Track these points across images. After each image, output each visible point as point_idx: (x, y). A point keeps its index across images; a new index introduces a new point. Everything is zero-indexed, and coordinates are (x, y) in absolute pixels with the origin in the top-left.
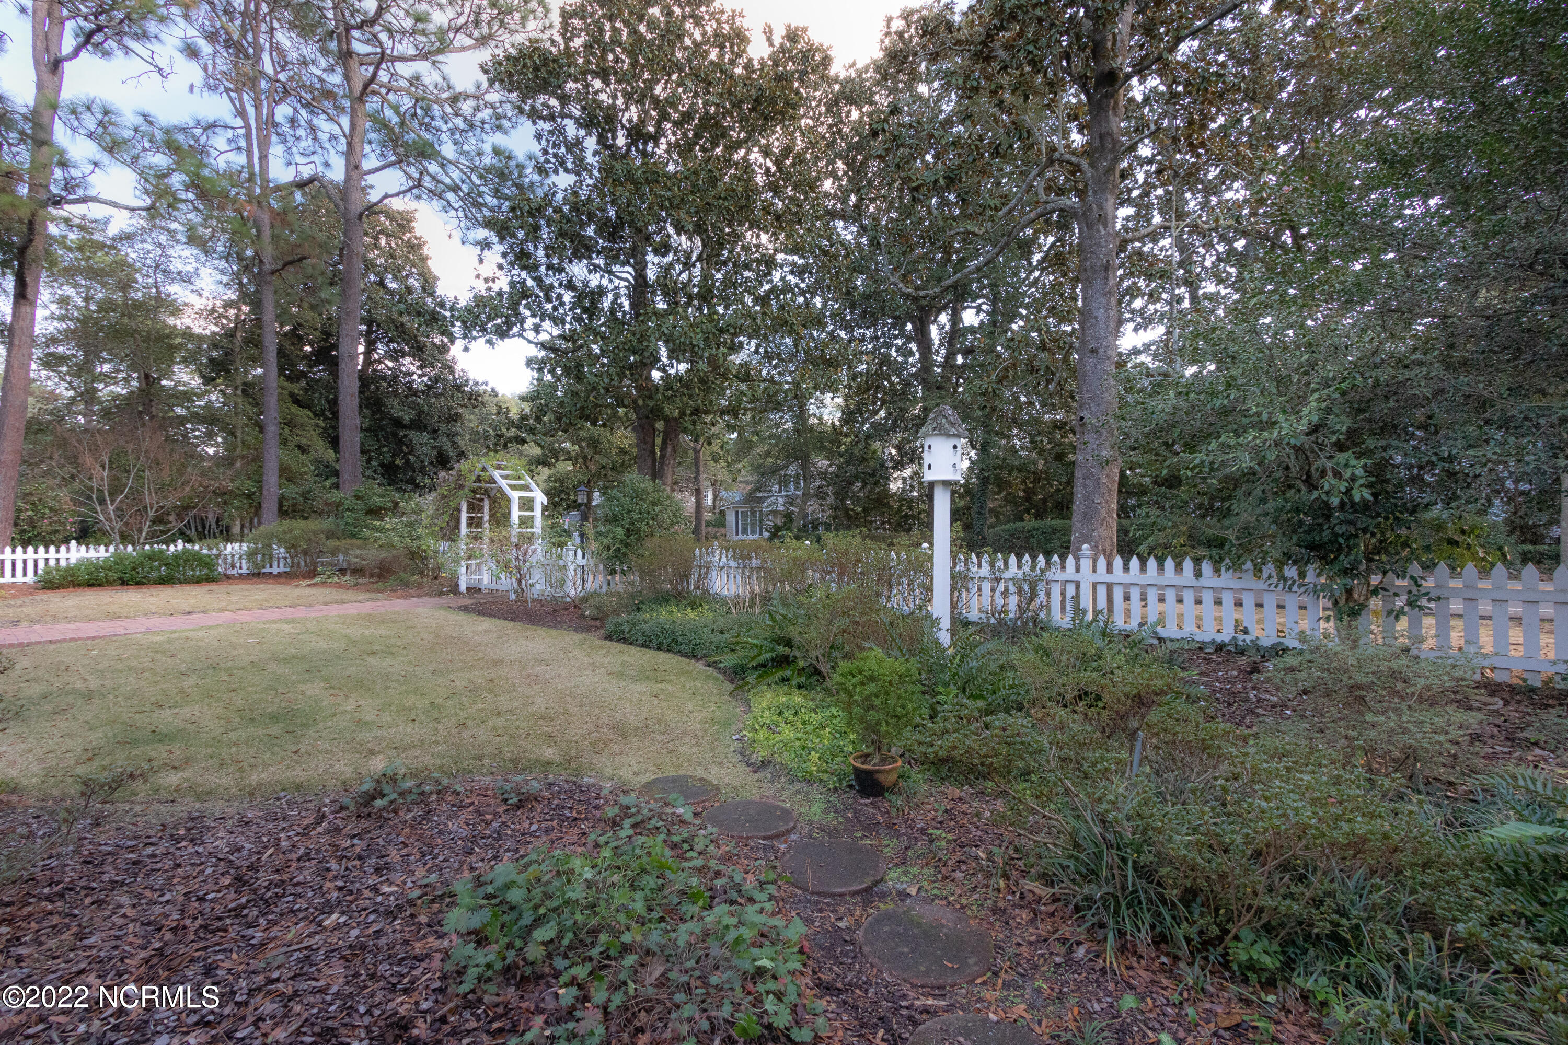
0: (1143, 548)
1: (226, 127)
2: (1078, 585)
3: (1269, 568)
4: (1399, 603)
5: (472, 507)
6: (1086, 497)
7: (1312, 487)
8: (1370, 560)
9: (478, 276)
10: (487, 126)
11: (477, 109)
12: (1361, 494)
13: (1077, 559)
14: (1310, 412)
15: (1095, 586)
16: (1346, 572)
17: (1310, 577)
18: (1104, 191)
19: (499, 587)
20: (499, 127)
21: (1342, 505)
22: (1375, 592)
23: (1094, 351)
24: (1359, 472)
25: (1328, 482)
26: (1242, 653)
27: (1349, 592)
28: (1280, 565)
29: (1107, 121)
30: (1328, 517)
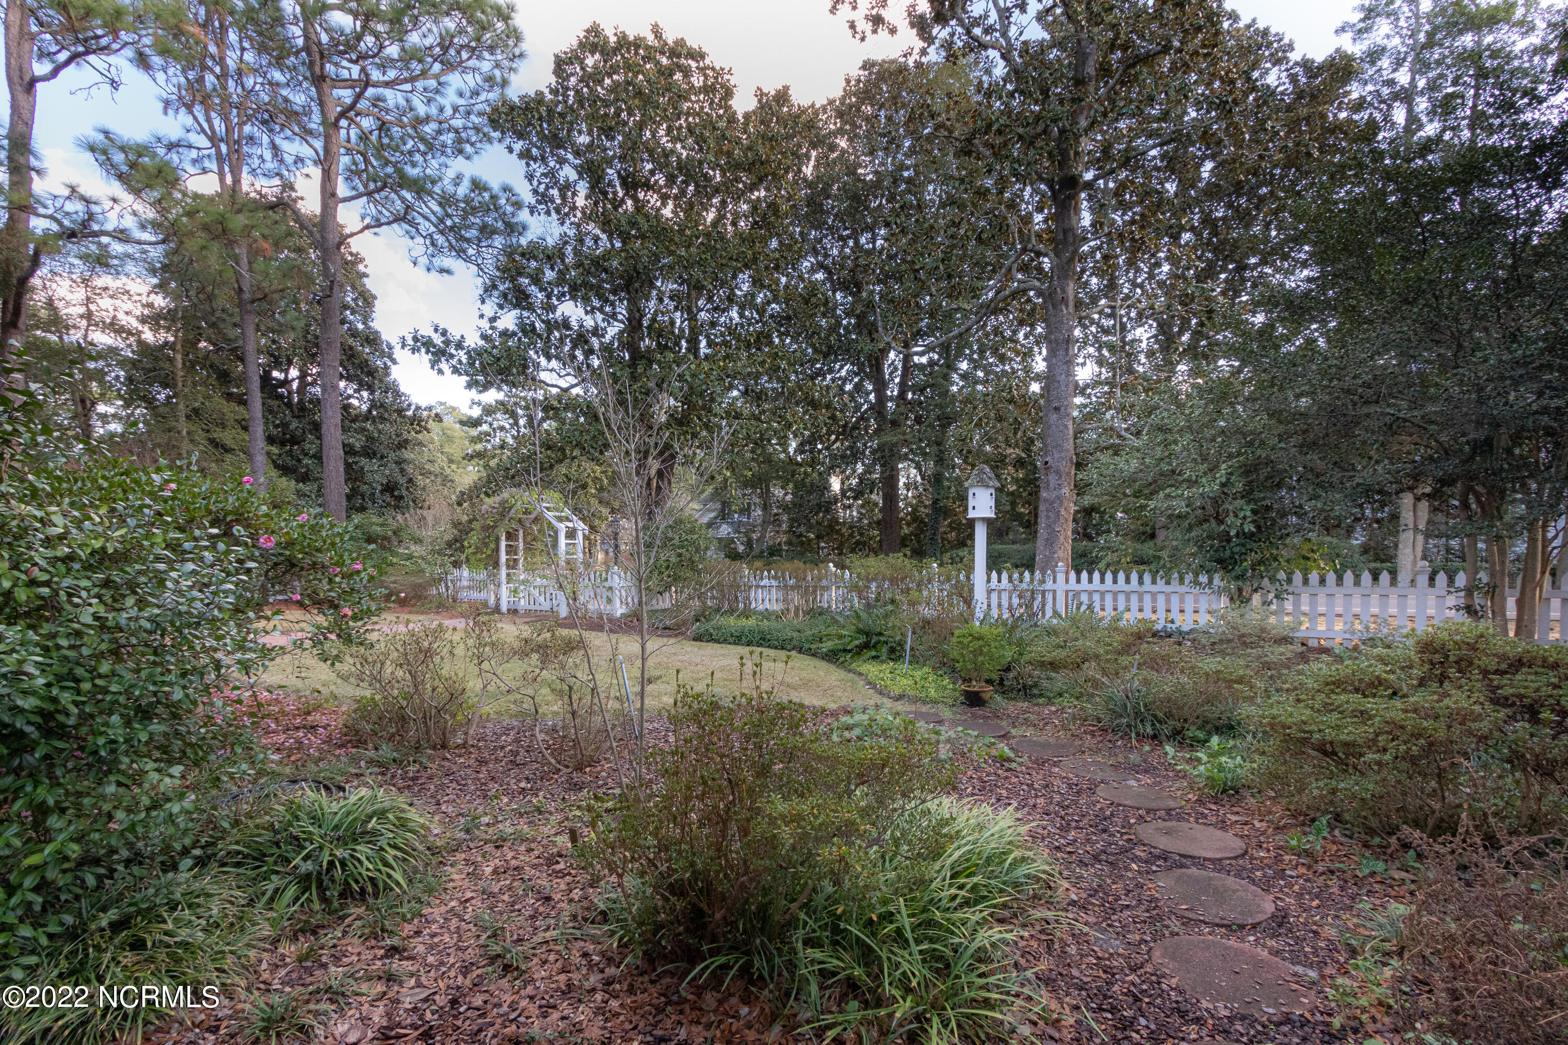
0: (1102, 565)
1: (190, 147)
2: (1054, 592)
3: (1189, 577)
4: (1271, 596)
5: (509, 536)
6: (1049, 526)
7: (1221, 522)
8: (1254, 570)
9: (482, 316)
10: (449, 151)
11: (439, 132)
12: (1249, 527)
13: (1054, 573)
14: (1221, 474)
15: (1067, 592)
16: (1237, 578)
17: (1217, 581)
18: (1066, 277)
19: (538, 608)
20: (461, 152)
21: (1237, 535)
22: (1256, 591)
23: (1057, 409)
24: (1248, 513)
25: (1229, 521)
26: (1170, 636)
27: (1240, 590)
28: (1196, 575)
29: (1069, 218)
30: (1229, 541)
